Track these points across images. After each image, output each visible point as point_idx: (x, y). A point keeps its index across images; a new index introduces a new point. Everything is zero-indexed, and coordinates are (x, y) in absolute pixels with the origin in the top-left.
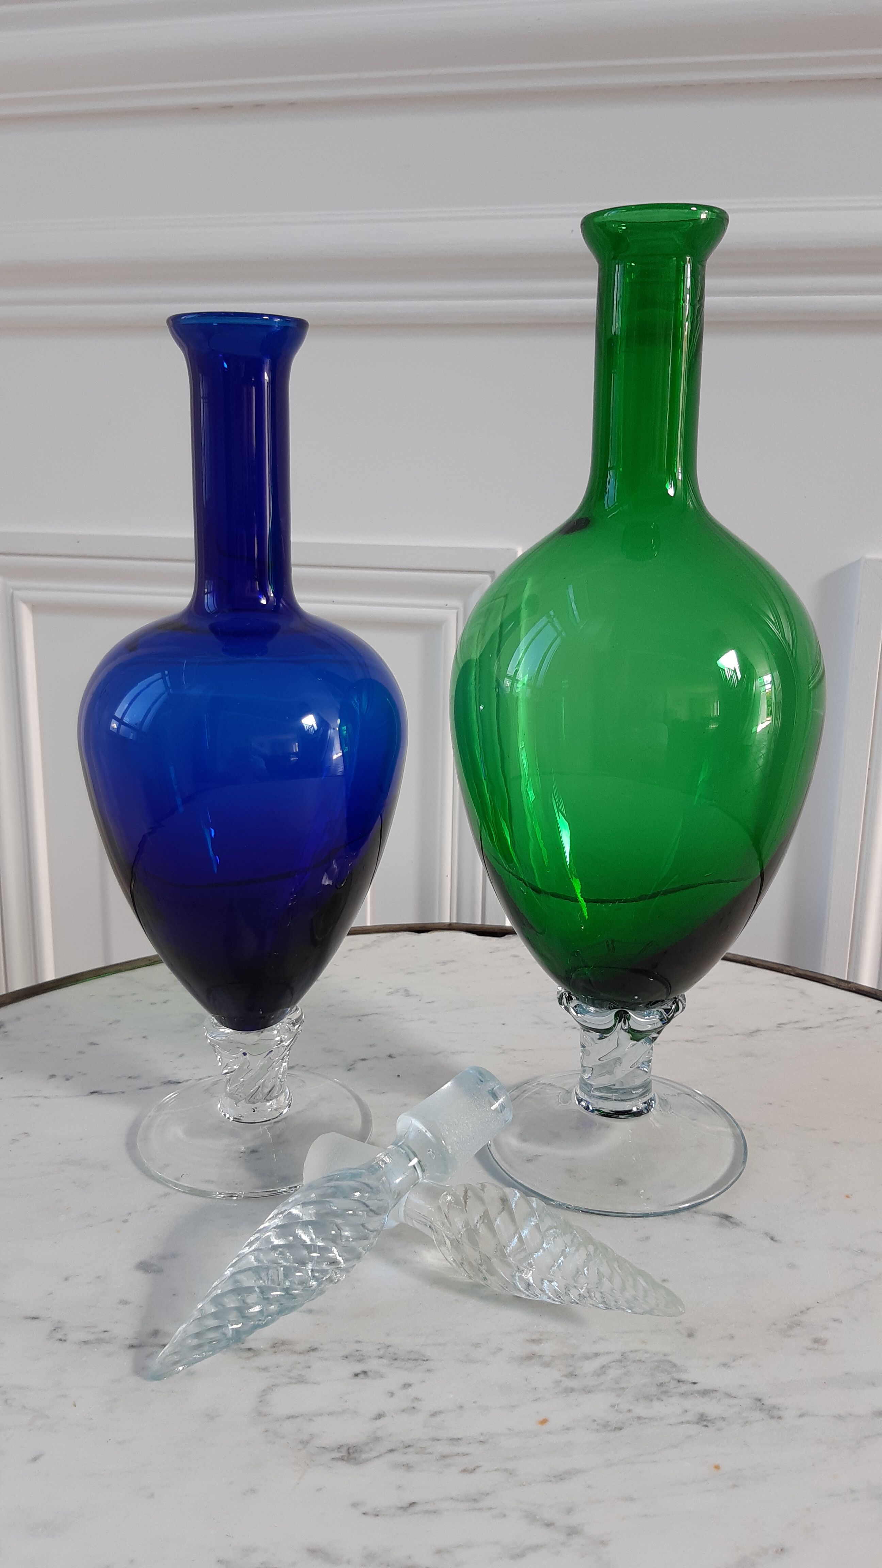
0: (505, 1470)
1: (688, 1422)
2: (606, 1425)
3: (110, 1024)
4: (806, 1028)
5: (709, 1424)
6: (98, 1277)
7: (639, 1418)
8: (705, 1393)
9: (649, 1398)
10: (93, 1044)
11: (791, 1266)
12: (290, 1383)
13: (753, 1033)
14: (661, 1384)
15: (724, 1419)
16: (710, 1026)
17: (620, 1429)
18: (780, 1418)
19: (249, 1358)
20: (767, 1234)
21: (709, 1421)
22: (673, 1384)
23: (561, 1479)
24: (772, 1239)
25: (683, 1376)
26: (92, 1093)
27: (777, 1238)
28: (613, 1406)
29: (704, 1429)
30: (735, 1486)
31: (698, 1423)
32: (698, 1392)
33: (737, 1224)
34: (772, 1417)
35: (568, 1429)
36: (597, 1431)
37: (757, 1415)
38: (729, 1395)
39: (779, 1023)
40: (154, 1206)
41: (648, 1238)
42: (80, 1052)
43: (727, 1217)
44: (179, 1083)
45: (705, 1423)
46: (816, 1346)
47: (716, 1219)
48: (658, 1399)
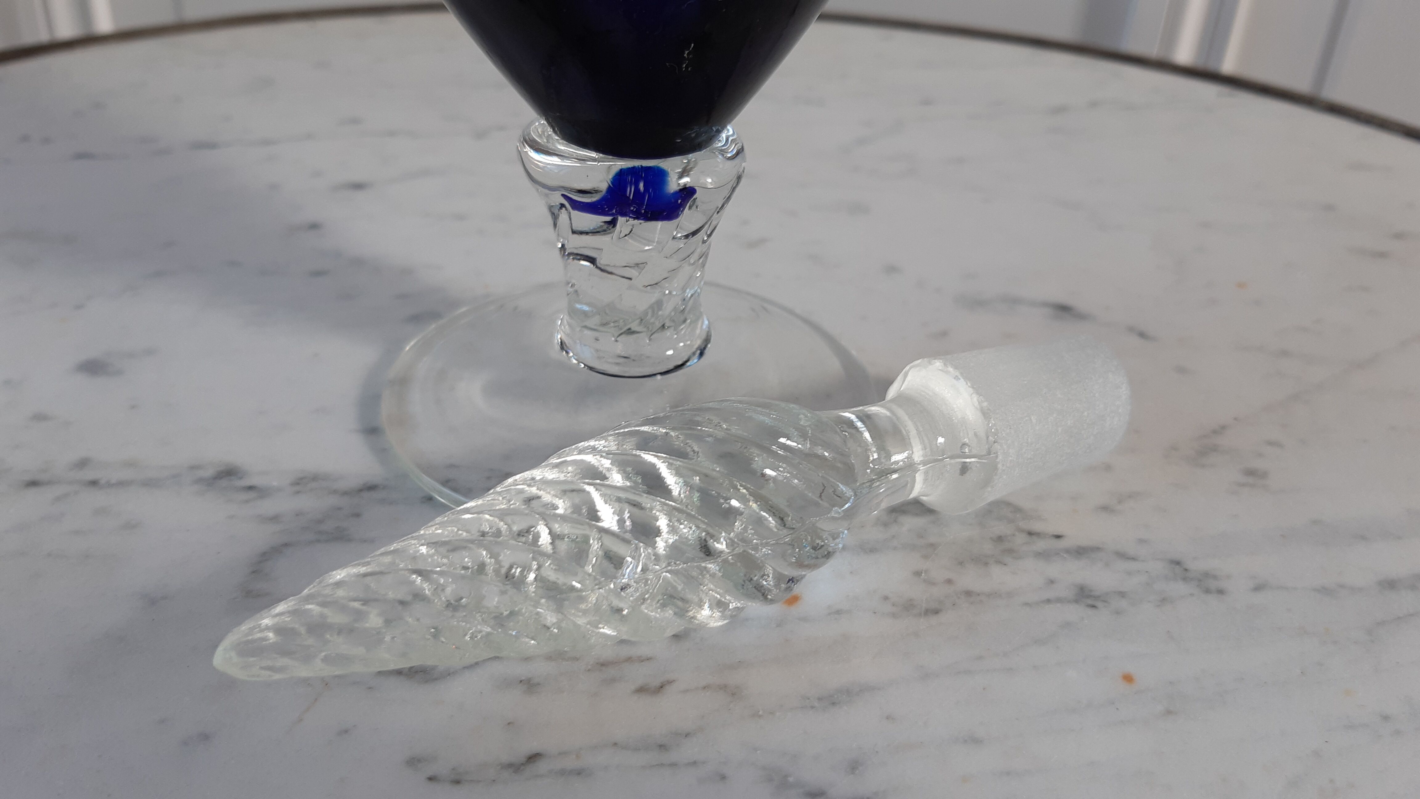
0: (724, 688)
1: (1059, 600)
2: (908, 607)
5: (1099, 604)
7: (968, 593)
8: (1080, 552)
9: (982, 561)
11: (1182, 371)
12: (318, 541)
13: (1059, 110)
14: (1000, 539)
15: (1122, 594)
17: (936, 612)
18: (1221, 592)
19: (247, 501)
20: (1133, 330)
21: (1097, 598)
22: (1021, 539)
23: (834, 704)
24: (1143, 336)
25: (1037, 526)
26: (81, 156)
27: (1149, 335)
28: (918, 574)
29: (1090, 612)
30: (1169, 712)
31: (1076, 601)
32: (1068, 551)
33: (1081, 317)
34: (1208, 591)
35: (839, 612)
36: (894, 615)
37: (1180, 588)
38: (1123, 556)
39: (1092, 101)
43: (1064, 308)
45: (1090, 602)
46: (1250, 480)
47: (1047, 311)
48: (999, 562)
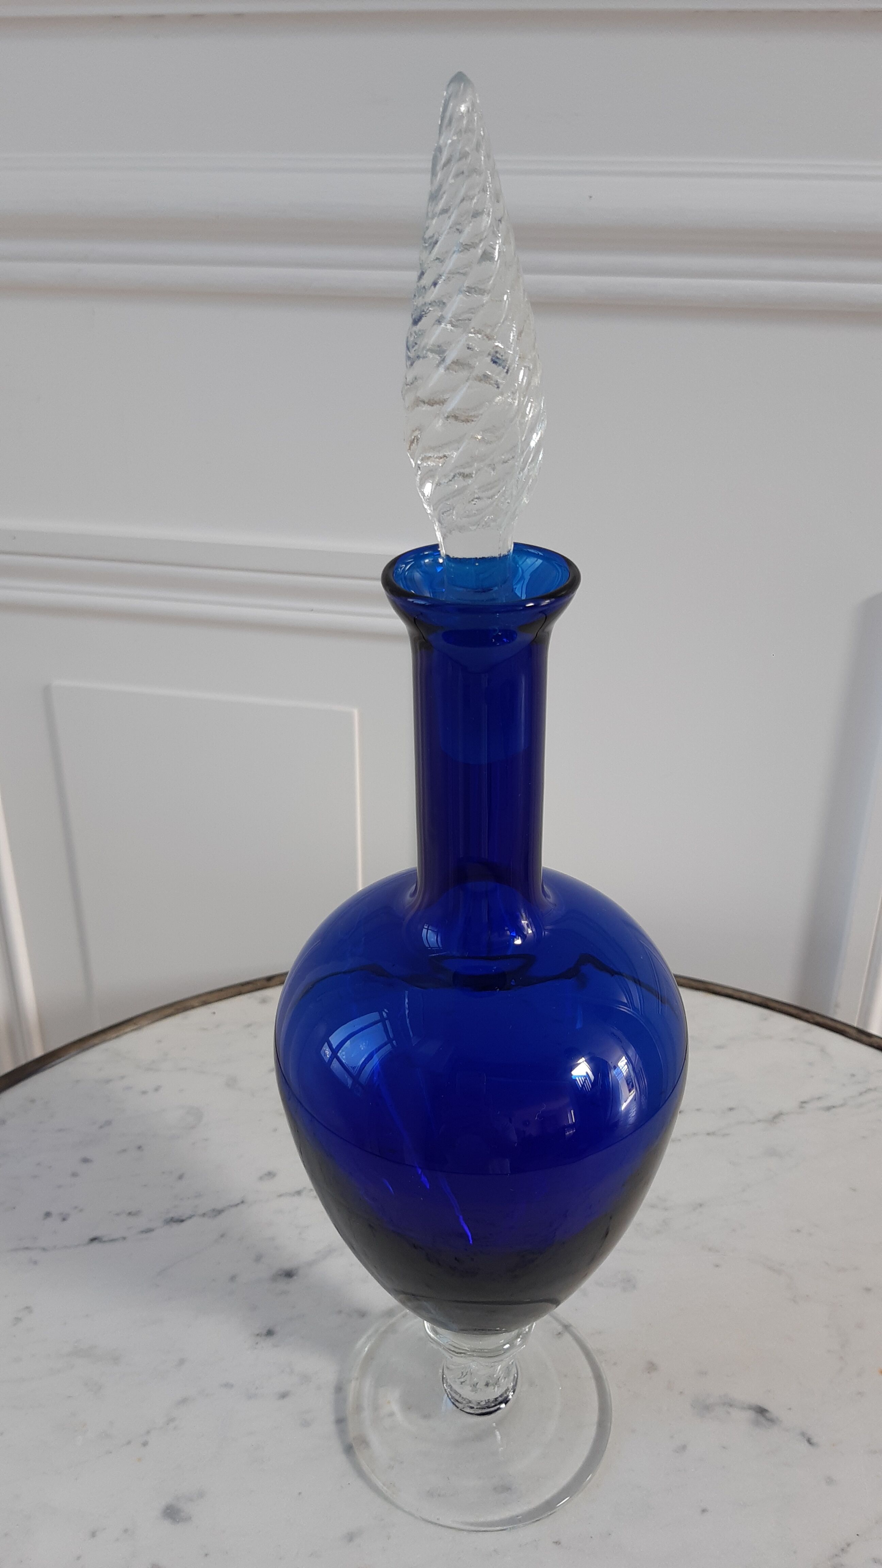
3: (101, 1127)
4: (829, 1109)
6: (126, 1531)
10: (86, 1160)
11: (830, 1481)
13: (777, 1117)
16: (731, 1109)
20: (803, 1434)
24: (809, 1441)
26: (93, 1240)
27: (814, 1440)
33: (772, 1421)
39: (802, 1100)
40: (172, 1420)
41: (684, 1448)
42: (74, 1175)
43: (761, 1411)
44: (182, 1221)
47: (751, 1414)
